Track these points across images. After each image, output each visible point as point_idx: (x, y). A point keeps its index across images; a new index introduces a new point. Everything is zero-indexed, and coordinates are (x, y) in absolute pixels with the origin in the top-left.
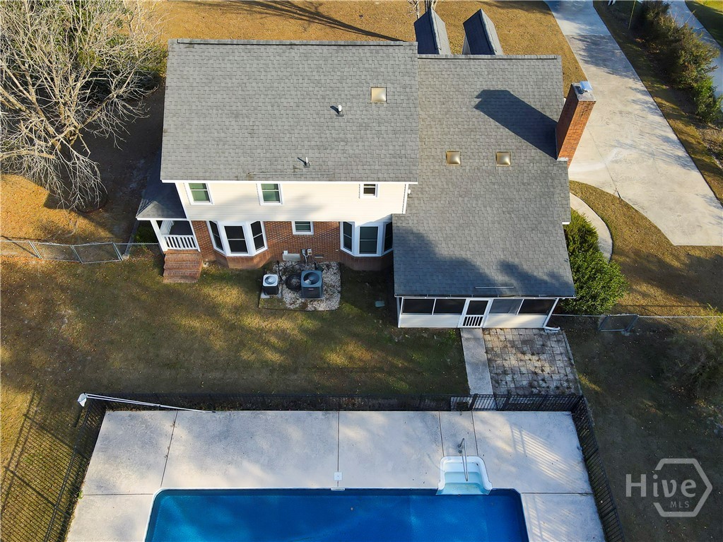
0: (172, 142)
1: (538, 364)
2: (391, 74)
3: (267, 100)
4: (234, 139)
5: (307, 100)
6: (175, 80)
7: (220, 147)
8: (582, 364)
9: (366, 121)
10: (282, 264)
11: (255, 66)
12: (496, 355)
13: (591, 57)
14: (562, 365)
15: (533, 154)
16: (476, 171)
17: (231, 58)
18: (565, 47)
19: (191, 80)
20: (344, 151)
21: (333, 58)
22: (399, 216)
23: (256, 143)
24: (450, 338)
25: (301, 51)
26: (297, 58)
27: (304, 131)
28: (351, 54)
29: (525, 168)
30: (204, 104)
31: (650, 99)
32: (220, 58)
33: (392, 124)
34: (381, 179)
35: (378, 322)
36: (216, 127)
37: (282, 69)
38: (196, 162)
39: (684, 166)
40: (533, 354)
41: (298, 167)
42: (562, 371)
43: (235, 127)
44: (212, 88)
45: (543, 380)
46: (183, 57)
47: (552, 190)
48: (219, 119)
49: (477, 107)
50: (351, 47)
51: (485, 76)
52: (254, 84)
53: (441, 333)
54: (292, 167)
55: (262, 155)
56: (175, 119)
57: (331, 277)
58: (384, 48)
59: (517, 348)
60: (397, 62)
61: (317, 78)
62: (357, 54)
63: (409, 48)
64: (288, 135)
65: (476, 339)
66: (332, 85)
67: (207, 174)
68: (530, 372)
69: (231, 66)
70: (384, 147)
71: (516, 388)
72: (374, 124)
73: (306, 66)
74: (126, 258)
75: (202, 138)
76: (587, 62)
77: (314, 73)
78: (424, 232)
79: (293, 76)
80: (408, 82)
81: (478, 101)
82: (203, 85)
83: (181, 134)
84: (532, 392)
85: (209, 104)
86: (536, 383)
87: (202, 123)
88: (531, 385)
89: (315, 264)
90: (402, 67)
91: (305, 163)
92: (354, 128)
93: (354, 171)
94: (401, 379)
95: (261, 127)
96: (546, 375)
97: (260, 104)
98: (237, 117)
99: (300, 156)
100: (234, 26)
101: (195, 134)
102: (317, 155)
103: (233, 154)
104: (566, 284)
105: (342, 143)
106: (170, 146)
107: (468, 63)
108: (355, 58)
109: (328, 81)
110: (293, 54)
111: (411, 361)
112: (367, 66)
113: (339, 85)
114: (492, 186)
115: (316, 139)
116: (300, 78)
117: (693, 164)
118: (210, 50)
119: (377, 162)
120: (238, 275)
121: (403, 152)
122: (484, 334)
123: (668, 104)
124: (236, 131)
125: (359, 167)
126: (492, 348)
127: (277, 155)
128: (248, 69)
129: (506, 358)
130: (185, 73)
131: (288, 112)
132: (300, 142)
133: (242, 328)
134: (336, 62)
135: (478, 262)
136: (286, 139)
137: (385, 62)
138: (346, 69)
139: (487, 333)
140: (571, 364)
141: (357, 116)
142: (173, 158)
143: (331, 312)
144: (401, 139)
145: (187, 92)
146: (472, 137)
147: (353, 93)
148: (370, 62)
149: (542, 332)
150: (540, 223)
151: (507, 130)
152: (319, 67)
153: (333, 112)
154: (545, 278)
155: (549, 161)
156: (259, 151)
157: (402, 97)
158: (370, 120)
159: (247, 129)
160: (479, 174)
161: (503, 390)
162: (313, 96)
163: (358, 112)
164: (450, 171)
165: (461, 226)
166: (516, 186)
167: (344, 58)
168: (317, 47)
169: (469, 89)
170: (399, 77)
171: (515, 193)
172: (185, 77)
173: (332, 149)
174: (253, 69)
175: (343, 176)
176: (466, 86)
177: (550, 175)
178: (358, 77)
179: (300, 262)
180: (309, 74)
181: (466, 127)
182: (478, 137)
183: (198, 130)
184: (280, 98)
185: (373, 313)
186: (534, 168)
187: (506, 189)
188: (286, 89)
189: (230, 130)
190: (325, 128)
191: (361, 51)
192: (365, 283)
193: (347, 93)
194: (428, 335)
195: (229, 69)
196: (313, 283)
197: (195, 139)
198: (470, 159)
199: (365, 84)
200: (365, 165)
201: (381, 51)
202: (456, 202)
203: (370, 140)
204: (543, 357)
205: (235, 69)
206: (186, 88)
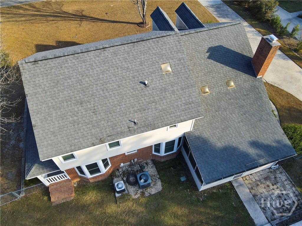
0: (41, 132)
2: (169, 53)
3: (98, 87)
4: (84, 119)
5: (124, 82)
6: (31, 89)
7: (76, 126)
8: (298, 182)
9: (163, 86)
10: (120, 170)
11: (84, 67)
13: (220, 14)
14: (289, 187)
15: (244, 78)
16: (219, 94)
17: (66, 65)
18: (207, 12)
19: (43, 86)
20: (156, 109)
21: (132, 51)
22: (189, 133)
23: (99, 118)
24: (228, 189)
25: (111, 51)
26: (110, 56)
27: (128, 102)
28: (142, 46)
29: (242, 86)
30: (56, 100)
31: (253, 29)
32: (59, 67)
33: (180, 84)
35: (187, 191)
36: (69, 113)
37: (102, 65)
38: (62, 141)
39: (284, 59)
40: (273, 185)
41: (131, 126)
42: (291, 191)
43: (82, 111)
44: (59, 88)
46: (32, 72)
47: (260, 95)
48: (70, 108)
49: (209, 58)
50: (141, 42)
51: (208, 40)
52: (87, 79)
53: (222, 186)
54: (127, 127)
55: (105, 125)
56: (38, 115)
57: (151, 170)
58: (161, 38)
59: (264, 184)
60: (171, 46)
61: (126, 66)
62: (146, 46)
63: (175, 36)
64: (118, 107)
65: (242, 185)
66: (137, 68)
67: (73, 148)
69: (68, 70)
70: (179, 100)
72: (169, 87)
73: (117, 60)
74: (23, 195)
75: (62, 124)
76: (219, 17)
77: (124, 63)
79: (111, 68)
80: (181, 57)
81: (208, 54)
82: (52, 87)
83: (46, 125)
85: (60, 99)
87: (59, 113)
89: (139, 164)
90: (175, 48)
91: (135, 123)
92: (158, 92)
93: (166, 120)
95: (99, 106)
97: (95, 91)
98: (81, 103)
99: (130, 119)
101: (56, 123)
102: (140, 115)
103: (86, 129)
105: (154, 104)
106: (40, 135)
108: (146, 48)
109: (133, 66)
110: (107, 54)
112: (154, 52)
113: (141, 67)
114: (230, 101)
115: (137, 105)
116: (116, 68)
117: (287, 57)
118: (50, 63)
119: (177, 111)
121: (191, 100)
123: (262, 30)
124: (84, 113)
125: (168, 116)
126: (252, 188)
127: (115, 122)
128: (80, 70)
129: (262, 192)
130: (37, 82)
131: (114, 92)
132: (127, 110)
134: (135, 53)
136: (118, 110)
137: (164, 47)
138: (142, 57)
140: (294, 185)
141: (158, 85)
142: (45, 143)
143: (159, 193)
144: (187, 92)
145: (42, 95)
146: (211, 75)
147: (151, 70)
148: (155, 49)
149: (271, 170)
150: (262, 116)
151: (228, 67)
152: (125, 59)
153: (142, 85)
155: (253, 79)
156: (103, 122)
157: (180, 66)
158: (166, 85)
159: (91, 110)
160: (221, 96)
161: (269, 213)
162: (127, 78)
163: (157, 82)
164: (206, 98)
165: (223, 129)
166: (242, 98)
167: (139, 50)
168: (121, 46)
169: (202, 49)
170: (175, 55)
171: (243, 102)
172: (38, 85)
173: (148, 109)
174: (83, 69)
175: (160, 124)
176: (200, 48)
177: (256, 87)
178: (151, 60)
179: (130, 166)
180: (120, 64)
181: (206, 71)
182: (214, 75)
183: (58, 119)
184: (106, 85)
185: (182, 186)
186: (247, 85)
187: (238, 101)
188: (108, 77)
189: (80, 114)
190: (140, 97)
191: (148, 43)
192: (170, 167)
193: (147, 71)
194: (216, 191)
195: (67, 73)
196: (145, 181)
197: (57, 125)
198: (214, 88)
199: (156, 63)
200: (171, 114)
201: (160, 41)
202: (215, 115)
203: (169, 97)
204: (279, 185)
205: (71, 72)
206: (40, 92)
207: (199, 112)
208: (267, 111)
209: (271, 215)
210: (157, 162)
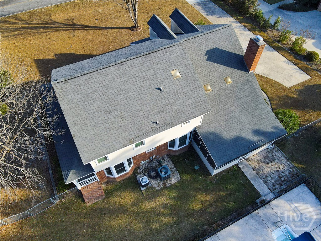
0: (80, 140)
1: (276, 166)
2: (177, 61)
3: (122, 97)
4: (114, 125)
5: (143, 90)
6: (66, 105)
7: (108, 132)
8: (291, 157)
9: (176, 89)
10: (141, 167)
11: (107, 80)
12: (258, 170)
13: (207, 12)
14: (285, 162)
15: (239, 74)
16: (219, 90)
17: (92, 81)
18: (194, 10)
19: (75, 101)
20: (172, 109)
21: (146, 62)
22: (199, 127)
23: (127, 122)
24: (235, 170)
25: (128, 64)
26: (128, 69)
27: (148, 107)
28: (154, 57)
29: (238, 81)
30: (89, 112)
31: (240, 25)
32: (86, 83)
33: (189, 87)
34: (195, 116)
35: (202, 177)
36: (101, 122)
37: (123, 77)
38: (99, 146)
39: (270, 50)
40: (272, 162)
41: (153, 126)
42: (287, 165)
43: (112, 118)
44: (89, 102)
45: (282, 172)
46: (65, 90)
47: (253, 87)
48: (101, 117)
49: (208, 60)
50: (152, 54)
51: (205, 44)
52: (111, 91)
53: (230, 169)
54: (150, 128)
55: (132, 128)
56: (76, 127)
57: (168, 163)
58: (168, 49)
59: (264, 162)
60: (178, 54)
61: (142, 76)
62: (156, 56)
64: (141, 112)
65: (246, 165)
66: (151, 77)
67: (108, 150)
68: (275, 171)
69: (95, 85)
70: (190, 100)
71: (275, 181)
72: (180, 90)
73: (134, 71)
74: (57, 201)
75: (96, 132)
76: (207, 15)
77: (140, 74)
78: (214, 130)
79: (130, 79)
80: (187, 63)
81: (206, 57)
82: (84, 101)
83: (84, 134)
84: (282, 180)
85: (92, 111)
86: (280, 175)
87: (93, 123)
88: (280, 178)
89: (157, 160)
90: (181, 56)
91: (156, 123)
92: (172, 95)
93: (181, 118)
94: (229, 201)
95: (125, 113)
96: (282, 170)
97: (119, 101)
98: (110, 112)
99: (152, 120)
100: (35, 44)
101: (92, 131)
102: (160, 116)
103: (117, 134)
104: (281, 130)
105: (170, 106)
106: (80, 143)
107: (195, 40)
108: (157, 59)
109: (149, 76)
110: (125, 67)
111: (227, 190)
112: (164, 61)
113: (155, 76)
114: (229, 95)
115: (156, 108)
116: (134, 79)
117: (272, 49)
118: (78, 80)
119: (190, 109)
120: (123, 183)
121: (199, 99)
122: (248, 162)
123: (248, 25)
124: (113, 120)
125: (182, 114)
126: (255, 167)
127: (140, 125)
128: (104, 84)
129: (263, 169)
130: (70, 98)
131: (136, 99)
132: (149, 113)
133: (143, 212)
134: (148, 64)
135: (243, 135)
136: (141, 114)
137: (172, 56)
138: (155, 66)
139: (248, 160)
140: (288, 160)
141: (171, 89)
142: (85, 149)
143: (179, 182)
144: (195, 93)
145: (76, 109)
146: (211, 75)
147: (163, 77)
148: (165, 58)
149: (269, 150)
150: (257, 105)
151: (224, 66)
152: (141, 70)
153: (158, 91)
154: (273, 130)
155: (246, 74)
156: (130, 126)
157: (187, 71)
158: (177, 88)
159: (118, 117)
160: (221, 92)
161: (271, 185)
162: (145, 86)
163: (170, 86)
164: (209, 95)
165: (227, 120)
166: (239, 91)
167: (151, 60)
168: (135, 59)
169: (201, 52)
170: (182, 62)
171: (240, 95)
172: (71, 101)
173: (166, 111)
174: (107, 83)
175: (177, 122)
176: (199, 51)
177: (249, 81)
178: (162, 68)
179: (149, 163)
180: (137, 75)
181: (207, 71)
182: (213, 74)
183: (92, 128)
184: (128, 93)
185: (197, 173)
186: (242, 80)
187: (236, 94)
188: (129, 87)
189: (110, 121)
190: (157, 101)
191: (158, 54)
192: (184, 159)
193: (160, 78)
194: (226, 173)
195: (94, 88)
196: (166, 173)
197: (93, 133)
198: (214, 85)
199: (167, 71)
200: (185, 112)
201: (167, 51)
202: (219, 109)
203: (182, 98)
204: (276, 161)
205: (97, 86)
206: (74, 107)
207: (207, 108)
208: (260, 100)
209: (273, 186)
210: (172, 157)
